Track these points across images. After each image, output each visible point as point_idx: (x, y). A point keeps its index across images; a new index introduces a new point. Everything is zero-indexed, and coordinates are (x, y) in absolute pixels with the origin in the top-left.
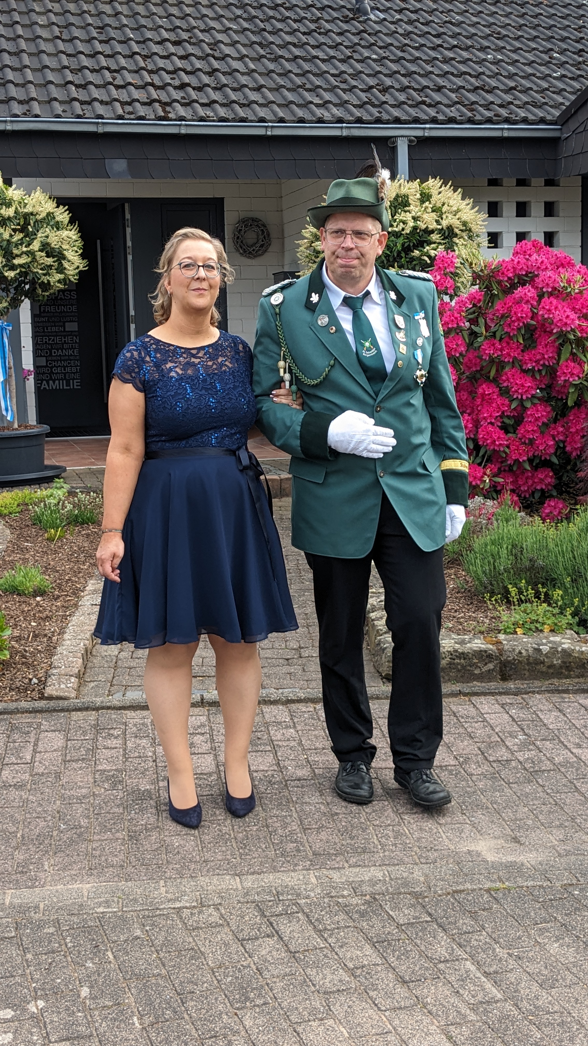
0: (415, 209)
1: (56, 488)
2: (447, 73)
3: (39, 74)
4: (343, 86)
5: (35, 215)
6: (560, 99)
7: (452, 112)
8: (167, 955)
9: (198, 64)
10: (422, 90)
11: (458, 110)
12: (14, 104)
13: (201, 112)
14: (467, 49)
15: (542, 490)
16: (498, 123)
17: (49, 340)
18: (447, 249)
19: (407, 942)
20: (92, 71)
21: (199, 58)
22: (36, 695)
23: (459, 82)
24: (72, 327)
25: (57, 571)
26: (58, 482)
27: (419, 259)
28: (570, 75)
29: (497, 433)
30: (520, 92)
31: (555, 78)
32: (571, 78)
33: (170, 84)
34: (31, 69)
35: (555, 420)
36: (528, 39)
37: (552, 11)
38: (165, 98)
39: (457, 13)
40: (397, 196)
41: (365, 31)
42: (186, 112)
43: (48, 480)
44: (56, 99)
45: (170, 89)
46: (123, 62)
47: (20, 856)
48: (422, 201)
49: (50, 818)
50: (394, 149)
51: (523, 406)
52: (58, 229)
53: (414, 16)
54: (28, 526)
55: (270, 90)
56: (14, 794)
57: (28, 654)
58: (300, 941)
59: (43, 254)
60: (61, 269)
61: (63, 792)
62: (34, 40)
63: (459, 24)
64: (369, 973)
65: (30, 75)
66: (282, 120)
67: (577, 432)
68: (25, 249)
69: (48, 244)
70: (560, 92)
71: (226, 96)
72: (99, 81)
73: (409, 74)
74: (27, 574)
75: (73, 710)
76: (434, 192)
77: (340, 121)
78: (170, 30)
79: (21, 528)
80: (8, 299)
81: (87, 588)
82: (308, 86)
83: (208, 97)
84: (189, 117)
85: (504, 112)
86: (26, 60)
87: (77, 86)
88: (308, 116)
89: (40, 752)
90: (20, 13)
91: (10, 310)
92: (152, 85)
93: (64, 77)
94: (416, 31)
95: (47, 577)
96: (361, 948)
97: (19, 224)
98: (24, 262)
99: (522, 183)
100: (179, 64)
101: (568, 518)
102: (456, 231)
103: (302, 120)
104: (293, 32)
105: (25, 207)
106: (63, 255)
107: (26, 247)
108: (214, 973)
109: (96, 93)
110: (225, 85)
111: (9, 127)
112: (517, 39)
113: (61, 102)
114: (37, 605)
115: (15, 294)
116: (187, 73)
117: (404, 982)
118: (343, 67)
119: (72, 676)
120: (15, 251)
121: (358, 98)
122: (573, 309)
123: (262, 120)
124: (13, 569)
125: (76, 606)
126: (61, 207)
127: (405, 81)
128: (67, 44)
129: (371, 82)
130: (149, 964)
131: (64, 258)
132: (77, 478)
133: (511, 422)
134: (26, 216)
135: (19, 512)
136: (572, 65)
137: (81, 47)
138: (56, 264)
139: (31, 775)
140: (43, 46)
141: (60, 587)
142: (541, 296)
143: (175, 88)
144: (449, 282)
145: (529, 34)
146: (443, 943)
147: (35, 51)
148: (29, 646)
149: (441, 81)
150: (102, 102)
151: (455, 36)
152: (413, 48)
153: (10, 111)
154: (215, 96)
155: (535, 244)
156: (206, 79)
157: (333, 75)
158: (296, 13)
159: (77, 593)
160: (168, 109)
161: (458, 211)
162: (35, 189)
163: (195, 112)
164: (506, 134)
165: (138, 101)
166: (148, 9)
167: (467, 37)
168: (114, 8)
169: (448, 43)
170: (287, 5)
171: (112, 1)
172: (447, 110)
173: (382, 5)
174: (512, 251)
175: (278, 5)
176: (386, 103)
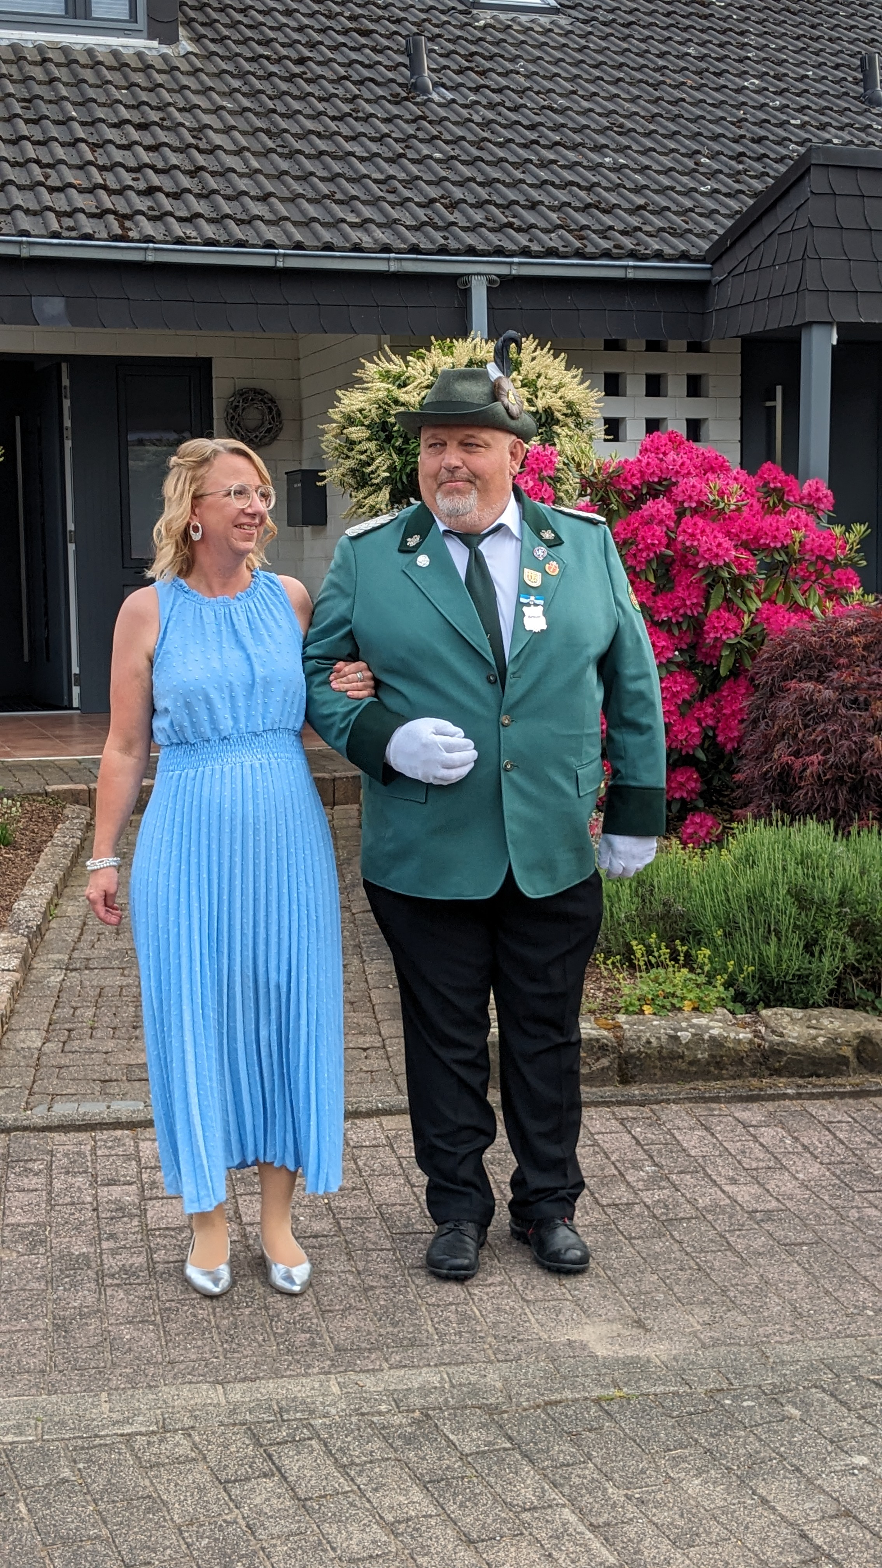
2: (545, 182)
4: (391, 197)
6: (711, 226)
7: (553, 241)
8: (110, 1507)
9: (174, 159)
10: (507, 207)
11: (561, 237)
13: (178, 230)
14: (574, 147)
15: (682, 799)
16: (619, 258)
18: (543, 442)
19: (475, 1480)
20: (13, 165)
21: (175, 150)
23: (563, 196)
28: (724, 190)
30: (652, 212)
31: (703, 194)
32: (726, 195)
33: (131, 188)
35: (702, 697)
36: (664, 136)
37: (699, 96)
38: (123, 208)
39: (560, 95)
41: (424, 118)
42: (155, 229)
45: (131, 194)
46: (60, 152)
50: (466, 293)
53: (496, 98)
55: (282, 200)
58: (313, 1482)
63: (562, 111)
64: (417, 1530)
66: (299, 246)
67: (734, 714)
70: (710, 214)
71: (215, 207)
72: (24, 180)
73: (489, 183)
76: (525, 357)
77: (386, 249)
78: (133, 107)
82: (339, 196)
83: (188, 208)
84: (160, 237)
85: (628, 242)
88: (338, 241)
92: (105, 187)
94: (499, 119)
96: (406, 1492)
99: (654, 346)
100: (146, 157)
101: (719, 842)
102: (558, 415)
103: (328, 247)
104: (317, 116)
108: (181, 1533)
109: (18, 198)
110: (214, 192)
112: (648, 134)
116: (157, 171)
117: (471, 1542)
118: (391, 170)
121: (414, 216)
122: (728, 534)
123: (270, 245)
127: (483, 193)
129: (433, 192)
130: (83, 1521)
136: (728, 176)
142: (680, 515)
143: (139, 193)
144: (546, 491)
145: (665, 127)
146: (529, 1482)
149: (535, 194)
150: (27, 212)
151: (556, 128)
152: (495, 144)
154: (199, 207)
155: (672, 438)
156: (186, 182)
157: (376, 181)
158: (323, 88)
160: (128, 224)
161: (560, 386)
163: (168, 230)
164: (631, 274)
165: (82, 211)
166: (98, 74)
167: (574, 131)
168: (47, 72)
169: (547, 138)
170: (309, 75)
171: (45, 60)
172: (544, 237)
173: (450, 79)
174: (639, 447)
175: (295, 75)
176: (454, 224)
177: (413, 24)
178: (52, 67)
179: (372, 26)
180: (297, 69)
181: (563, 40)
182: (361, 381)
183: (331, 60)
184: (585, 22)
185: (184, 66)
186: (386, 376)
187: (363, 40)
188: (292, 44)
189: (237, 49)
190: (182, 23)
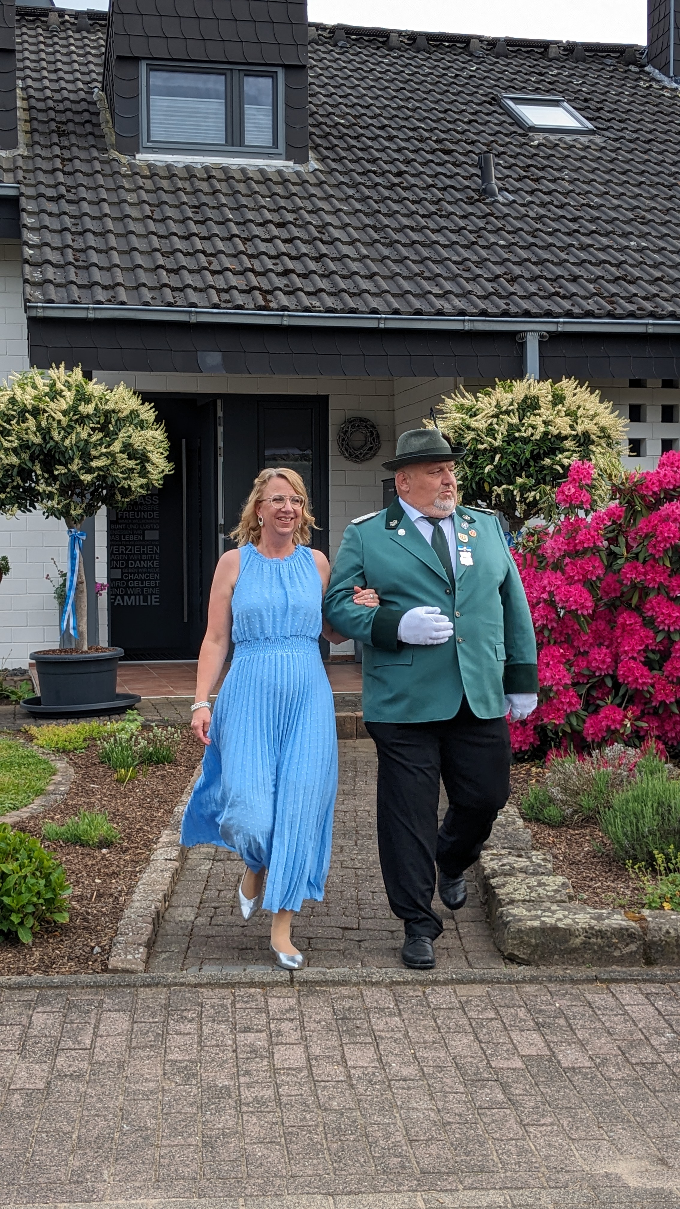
0: (545, 412)
1: (129, 720)
2: (584, 261)
3: (126, 257)
4: (466, 275)
5: (117, 413)
7: (590, 305)
9: (304, 249)
10: (555, 280)
11: (596, 302)
12: (98, 290)
13: (306, 301)
14: (607, 234)
16: (641, 318)
17: (126, 549)
18: (582, 458)
20: (185, 255)
21: (304, 242)
22: (98, 966)
23: (598, 271)
24: (152, 535)
25: (127, 819)
26: (132, 714)
27: (550, 468)
29: (639, 669)
30: (667, 283)
33: (272, 270)
34: (118, 252)
36: (677, 225)
38: (266, 286)
39: (596, 195)
40: (526, 397)
42: (289, 301)
43: (120, 711)
44: (144, 285)
45: (272, 275)
46: (220, 245)
47: (75, 1162)
48: (555, 404)
49: (111, 1116)
50: (523, 346)
51: (669, 638)
52: (142, 428)
53: (547, 198)
54: (95, 764)
55: (384, 278)
56: (70, 1086)
57: (90, 917)
59: (125, 456)
60: (144, 473)
61: (127, 1085)
62: (122, 219)
63: (598, 207)
65: (116, 258)
66: (396, 312)
68: (104, 450)
69: (130, 445)
71: (334, 284)
72: (193, 266)
73: (541, 262)
74: (92, 821)
75: (141, 987)
76: (568, 393)
77: (462, 313)
78: (274, 211)
79: (87, 767)
80: (83, 506)
81: (161, 839)
82: (427, 274)
83: (314, 285)
84: (293, 307)
85: (648, 306)
86: (113, 241)
87: (168, 271)
88: (425, 308)
89: (101, 1036)
90: (107, 190)
91: (85, 517)
92: (252, 270)
93: (154, 260)
94: (549, 214)
95: (115, 826)
97: (98, 423)
98: (103, 464)
99: (668, 384)
100: (283, 248)
102: (593, 437)
103: (418, 312)
104: (410, 215)
105: (106, 403)
106: (147, 457)
107: (105, 448)
109: (189, 279)
110: (334, 272)
111: (91, 315)
112: (664, 224)
113: (150, 289)
114: (102, 859)
115: (91, 500)
116: (291, 258)
118: (466, 254)
119: (140, 945)
120: (94, 453)
121: (483, 288)
123: (374, 311)
124: (77, 815)
125: (148, 860)
126: (147, 404)
127: (536, 270)
128: (158, 224)
129: (498, 270)
131: (148, 460)
132: (153, 710)
133: (656, 657)
134: (107, 414)
135: (85, 748)
137: (174, 227)
138: (139, 467)
139: (90, 1064)
140: (132, 226)
141: (129, 837)
143: (278, 274)
144: (585, 496)
145: (677, 218)
147: (123, 231)
148: (92, 907)
149: (576, 270)
150: (195, 289)
151: (593, 220)
152: (546, 233)
153: (93, 297)
154: (322, 284)
156: (312, 265)
157: (455, 263)
158: (415, 194)
159: (149, 845)
160: (269, 297)
161: (596, 415)
162: (119, 384)
163: (299, 301)
164: (651, 330)
165: (236, 288)
166: (249, 187)
167: (607, 222)
168: (212, 186)
169: (586, 228)
170: (405, 184)
171: (210, 177)
172: (583, 302)
173: (512, 185)
174: (657, 462)
175: (394, 185)
176: (514, 294)
177: (484, 144)
178: (215, 182)
179: (452, 147)
180: (396, 180)
181: (598, 154)
182: (441, 412)
183: (422, 173)
184: (616, 140)
185: (313, 180)
186: (461, 408)
187: (446, 158)
188: (393, 161)
189: (351, 166)
190: (311, 148)
